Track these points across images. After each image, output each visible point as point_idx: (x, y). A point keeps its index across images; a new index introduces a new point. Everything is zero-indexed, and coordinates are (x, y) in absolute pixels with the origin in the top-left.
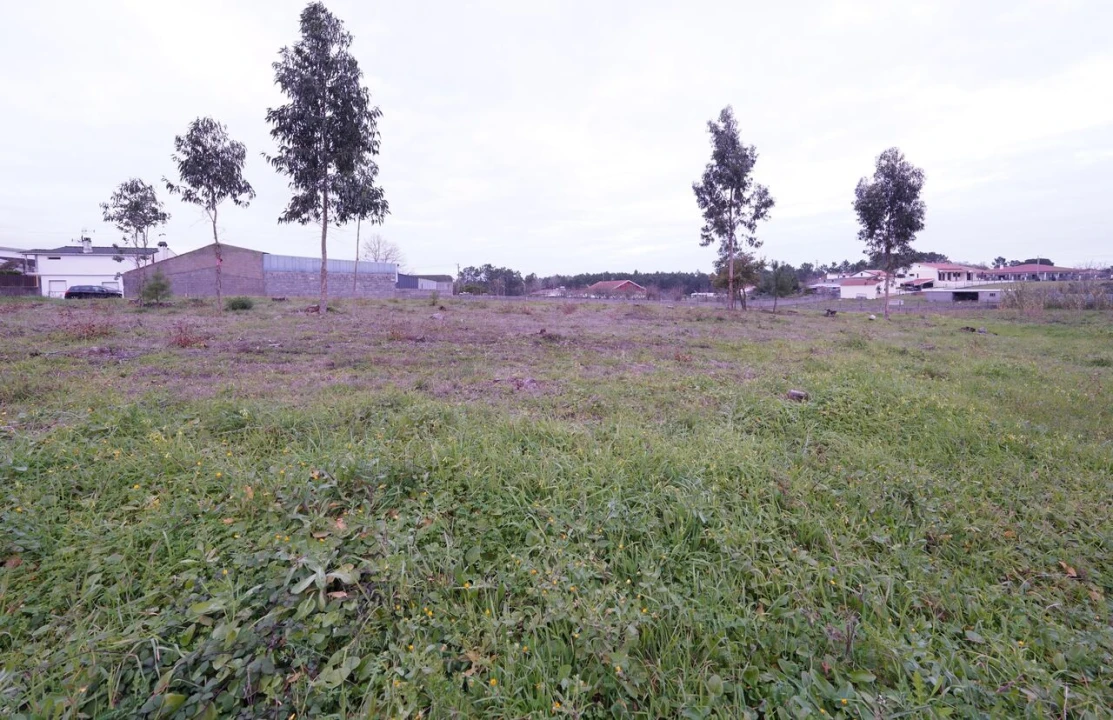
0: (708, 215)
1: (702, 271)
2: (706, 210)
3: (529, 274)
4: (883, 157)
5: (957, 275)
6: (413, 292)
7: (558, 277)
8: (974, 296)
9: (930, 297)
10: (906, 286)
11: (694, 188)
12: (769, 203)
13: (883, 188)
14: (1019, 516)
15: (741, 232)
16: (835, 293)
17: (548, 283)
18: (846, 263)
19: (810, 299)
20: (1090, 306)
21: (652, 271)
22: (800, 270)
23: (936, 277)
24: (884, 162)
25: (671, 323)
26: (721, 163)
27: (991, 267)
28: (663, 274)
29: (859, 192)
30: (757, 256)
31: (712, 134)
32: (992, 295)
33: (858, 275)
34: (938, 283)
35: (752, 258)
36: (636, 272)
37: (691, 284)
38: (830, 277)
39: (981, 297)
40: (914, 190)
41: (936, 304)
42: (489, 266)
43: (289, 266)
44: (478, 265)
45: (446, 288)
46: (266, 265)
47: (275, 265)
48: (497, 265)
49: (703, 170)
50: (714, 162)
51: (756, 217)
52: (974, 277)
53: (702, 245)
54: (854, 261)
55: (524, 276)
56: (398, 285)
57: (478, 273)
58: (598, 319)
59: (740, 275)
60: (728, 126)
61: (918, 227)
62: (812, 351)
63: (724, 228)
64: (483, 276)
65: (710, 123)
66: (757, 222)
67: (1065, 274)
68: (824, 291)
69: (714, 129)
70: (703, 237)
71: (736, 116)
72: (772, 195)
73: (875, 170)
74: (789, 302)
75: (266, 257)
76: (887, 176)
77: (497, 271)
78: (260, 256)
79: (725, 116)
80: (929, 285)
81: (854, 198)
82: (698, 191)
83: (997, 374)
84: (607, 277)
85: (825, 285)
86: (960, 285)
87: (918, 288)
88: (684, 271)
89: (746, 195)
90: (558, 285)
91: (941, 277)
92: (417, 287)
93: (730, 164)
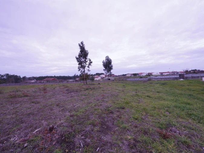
4: (106, 57)
7: (33, 77)
10: (101, 78)
17: (30, 79)
24: (107, 58)
26: (82, 53)
42: (8, 74)
50: (80, 53)
55: (22, 77)
57: (2, 76)
64: (5, 77)
76: (107, 60)
80: (104, 78)
82: (77, 59)
90: (33, 79)
93: (83, 54)
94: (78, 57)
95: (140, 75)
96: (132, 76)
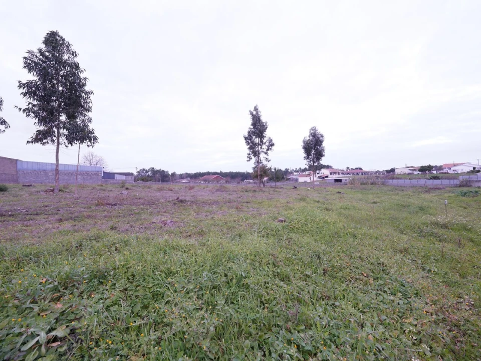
0: (250, 148)
1: (248, 171)
2: (249, 146)
3: (173, 172)
4: (311, 129)
5: (335, 173)
6: (112, 181)
7: (187, 173)
8: (340, 181)
9: (327, 181)
10: (320, 177)
11: (244, 137)
12: (273, 145)
13: (312, 141)
14: (351, 258)
15: (262, 156)
16: (297, 180)
17: (182, 177)
18: (300, 168)
19: (288, 182)
20: (372, 184)
21: (228, 171)
22: (284, 171)
23: (329, 174)
24: (312, 131)
25: (235, 193)
26: (254, 128)
27: (345, 170)
28: (232, 172)
29: (304, 142)
30: (269, 165)
31: (251, 116)
32: (346, 180)
33: (304, 173)
34: (330, 176)
35: (267, 166)
36: (221, 171)
37: (243, 177)
38: (295, 174)
39: (343, 181)
40: (321, 142)
41: (329, 184)
42: (153, 168)
43: (36, 167)
44: (147, 168)
45: (130, 179)
46: (19, 166)
47: (25, 166)
48: (157, 168)
49: (248, 130)
50: (252, 127)
51: (268, 150)
52: (341, 174)
53: (248, 161)
54: (303, 168)
55: (170, 173)
56: (103, 177)
57: (147, 172)
58: (204, 192)
59: (262, 173)
60: (257, 113)
61: (323, 155)
62: (288, 202)
63: (256, 154)
64: (150, 173)
65: (250, 111)
66: (269, 152)
67: (366, 173)
68: (293, 179)
69: (252, 113)
70: (248, 157)
71: (260, 109)
72: (273, 142)
73: (309, 134)
74: (281, 184)
75: (18, 162)
76: (312, 136)
77: (157, 170)
78: (14, 162)
79: (256, 109)
80: (327, 177)
81: (303, 144)
82: (246, 138)
83: (346, 208)
84: (209, 174)
85: (293, 177)
86: (336, 177)
87: (324, 178)
88: (241, 171)
89: (264, 141)
90: (187, 177)
91: (331, 174)
92: (114, 178)
93: (258, 128)
94: (247, 136)
95: (445, 171)
96: (416, 173)
